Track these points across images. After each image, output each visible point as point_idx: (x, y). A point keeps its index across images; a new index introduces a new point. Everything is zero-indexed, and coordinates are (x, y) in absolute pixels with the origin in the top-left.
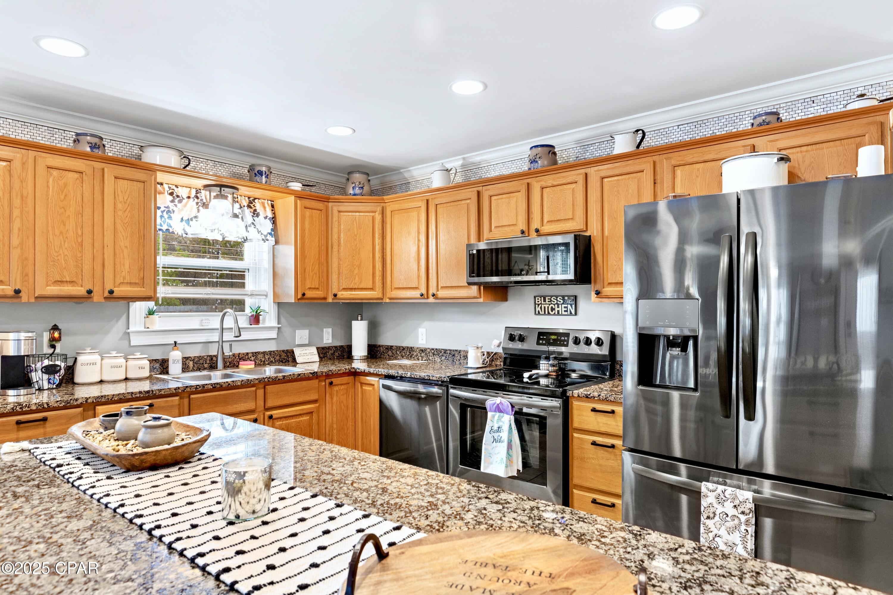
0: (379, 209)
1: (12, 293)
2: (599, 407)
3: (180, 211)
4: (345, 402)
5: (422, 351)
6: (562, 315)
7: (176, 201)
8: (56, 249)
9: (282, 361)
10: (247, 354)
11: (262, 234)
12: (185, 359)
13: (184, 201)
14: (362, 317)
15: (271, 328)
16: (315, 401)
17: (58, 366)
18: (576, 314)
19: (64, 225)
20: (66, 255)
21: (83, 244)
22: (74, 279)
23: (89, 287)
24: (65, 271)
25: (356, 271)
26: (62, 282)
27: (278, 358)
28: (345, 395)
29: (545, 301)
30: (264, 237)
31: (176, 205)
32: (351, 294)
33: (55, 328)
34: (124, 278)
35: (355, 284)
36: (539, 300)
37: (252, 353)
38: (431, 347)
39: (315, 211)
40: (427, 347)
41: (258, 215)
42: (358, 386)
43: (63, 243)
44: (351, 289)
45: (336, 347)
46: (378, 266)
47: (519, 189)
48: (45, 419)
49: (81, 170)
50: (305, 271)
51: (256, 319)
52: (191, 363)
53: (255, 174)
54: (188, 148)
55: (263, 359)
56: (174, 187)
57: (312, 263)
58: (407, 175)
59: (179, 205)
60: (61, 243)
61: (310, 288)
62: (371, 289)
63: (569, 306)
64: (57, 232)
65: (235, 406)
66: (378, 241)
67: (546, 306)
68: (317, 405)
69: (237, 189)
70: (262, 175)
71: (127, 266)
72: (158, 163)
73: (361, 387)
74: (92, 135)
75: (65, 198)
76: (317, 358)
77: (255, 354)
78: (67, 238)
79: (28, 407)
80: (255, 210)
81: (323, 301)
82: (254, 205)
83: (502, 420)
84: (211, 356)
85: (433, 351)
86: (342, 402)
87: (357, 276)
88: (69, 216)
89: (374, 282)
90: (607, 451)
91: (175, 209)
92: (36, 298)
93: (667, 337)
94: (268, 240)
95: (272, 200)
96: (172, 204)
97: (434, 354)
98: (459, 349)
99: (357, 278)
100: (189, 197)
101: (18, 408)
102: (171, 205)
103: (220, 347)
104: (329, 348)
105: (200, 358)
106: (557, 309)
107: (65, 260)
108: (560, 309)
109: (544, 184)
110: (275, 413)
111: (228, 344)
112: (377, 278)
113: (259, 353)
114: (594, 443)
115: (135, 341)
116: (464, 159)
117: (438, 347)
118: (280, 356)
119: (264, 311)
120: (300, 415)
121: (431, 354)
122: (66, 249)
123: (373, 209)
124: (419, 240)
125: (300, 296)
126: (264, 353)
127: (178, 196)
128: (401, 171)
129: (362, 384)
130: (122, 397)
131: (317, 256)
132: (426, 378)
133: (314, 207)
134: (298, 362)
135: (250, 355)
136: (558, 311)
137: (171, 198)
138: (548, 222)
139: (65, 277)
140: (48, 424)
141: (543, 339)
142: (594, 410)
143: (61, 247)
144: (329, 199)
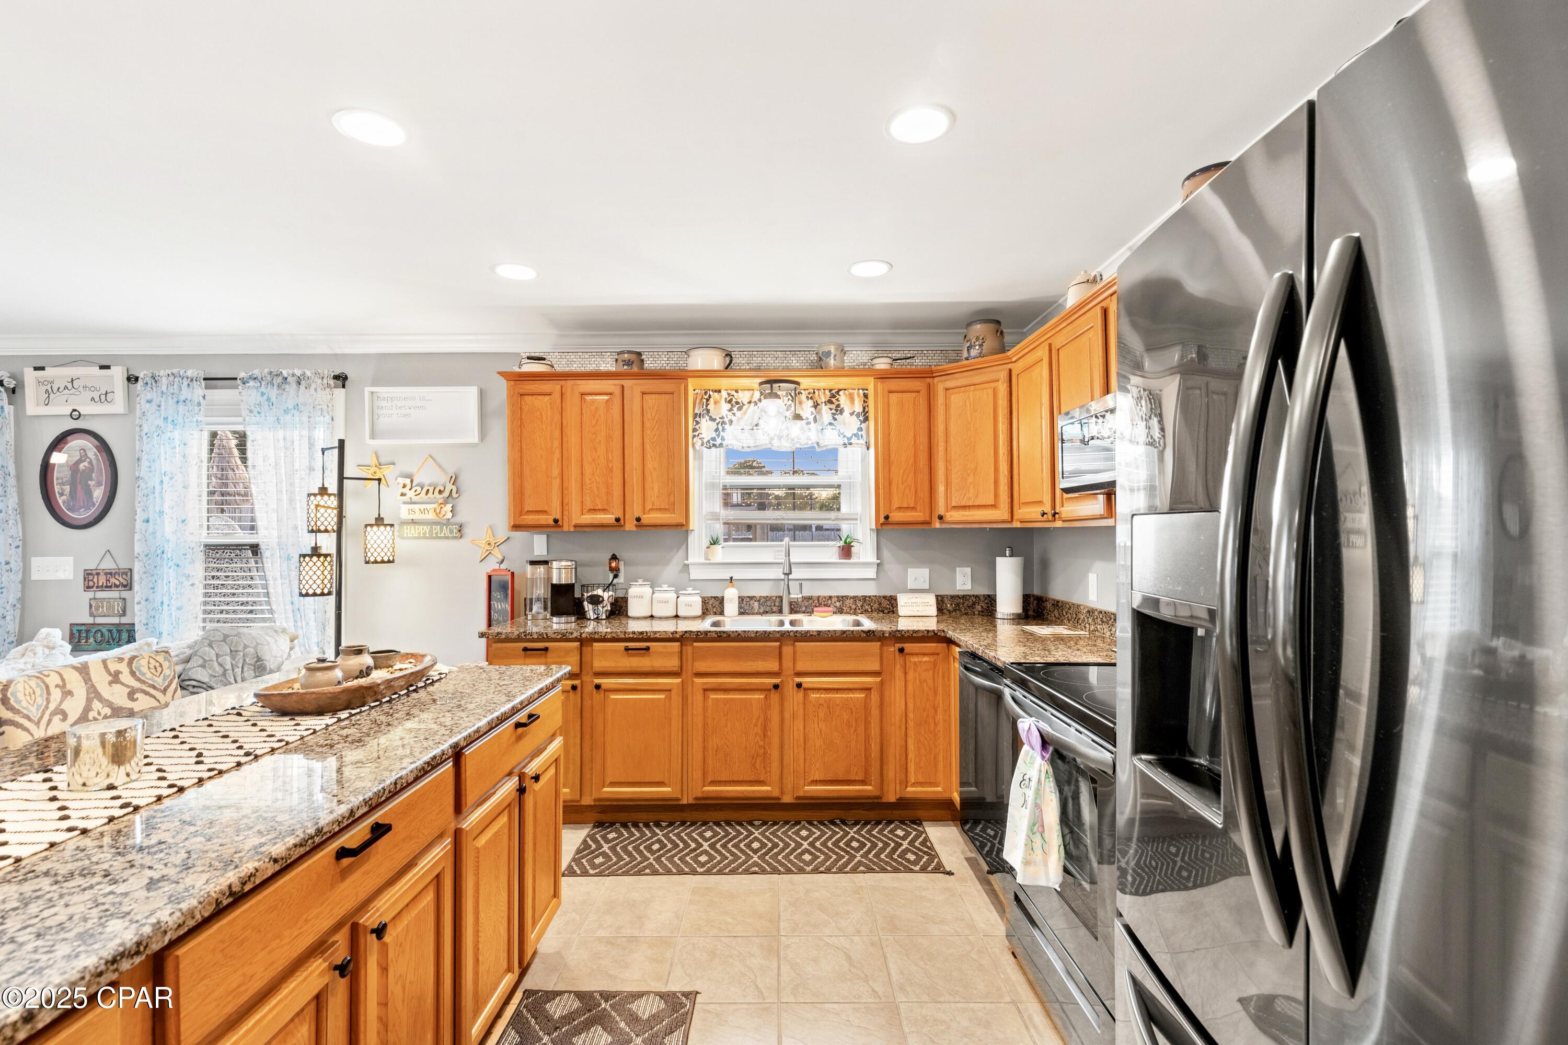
0: (1003, 375)
1: (552, 523)
3: (739, 419)
4: (930, 682)
7: (735, 409)
8: (589, 477)
9: (883, 611)
10: (830, 597)
11: (844, 436)
12: (745, 599)
13: (745, 408)
14: (1012, 550)
15: (867, 565)
16: (875, 674)
17: (600, 596)
22: (606, 507)
23: (619, 514)
24: (597, 498)
25: (970, 479)
26: (595, 510)
27: (876, 606)
28: (931, 672)
30: (846, 441)
31: (734, 414)
33: (614, 557)
34: (653, 504)
35: (970, 499)
37: (838, 597)
39: (909, 394)
41: (842, 412)
43: (595, 470)
44: (964, 507)
45: (976, 596)
46: (1003, 468)
48: (546, 649)
49: (610, 391)
50: (890, 484)
51: (846, 551)
52: (756, 604)
54: (733, 342)
55: (854, 607)
56: (734, 393)
57: (902, 471)
59: (738, 414)
61: (900, 508)
62: (994, 506)
64: (590, 459)
65: (750, 663)
66: (1002, 427)
68: (879, 679)
69: (798, 383)
71: (656, 490)
72: (699, 368)
74: (629, 352)
76: (933, 611)
77: (841, 599)
78: (598, 464)
79: (531, 635)
80: (838, 406)
81: (926, 527)
82: (837, 400)
84: (775, 596)
86: (925, 681)
87: (972, 487)
88: (600, 441)
89: (996, 495)
91: (733, 418)
92: (575, 526)
94: (851, 444)
95: (864, 387)
96: (730, 413)
99: (972, 490)
100: (750, 402)
102: (730, 416)
103: (785, 587)
104: (964, 597)
105: (767, 598)
107: (597, 488)
110: (807, 681)
111: (798, 583)
112: (1002, 488)
113: (847, 597)
115: (695, 574)
118: (880, 604)
119: (857, 541)
120: (850, 690)
122: (598, 476)
123: (996, 376)
125: (882, 520)
126: (855, 598)
127: (737, 403)
130: (614, 635)
131: (911, 461)
133: (905, 389)
134: (901, 614)
135: (834, 599)
137: (729, 406)
139: (598, 505)
140: (549, 654)
143: (593, 474)
144: (932, 372)
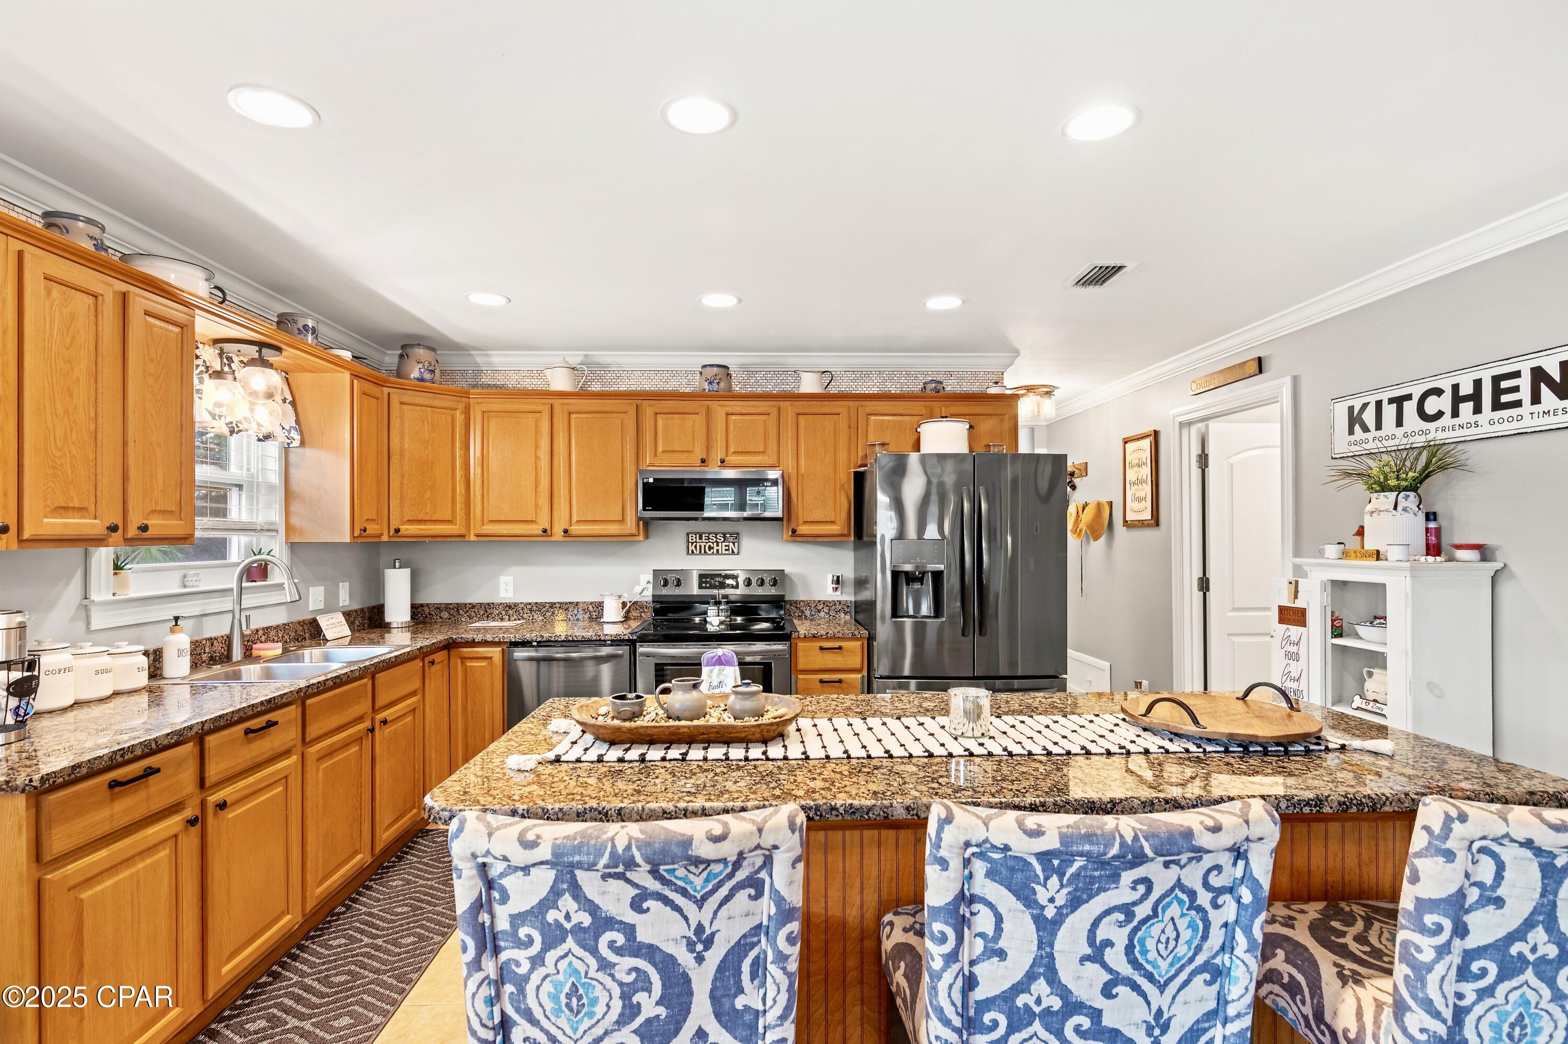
0: (461, 406)
2: (826, 644)
5: (510, 607)
6: (722, 554)
8: (58, 445)
12: (196, 646)
16: (413, 694)
18: (738, 553)
19: (71, 396)
20: (74, 456)
21: (99, 435)
22: (86, 505)
24: (72, 487)
25: (428, 495)
26: (66, 509)
28: (441, 679)
29: (701, 538)
32: (420, 529)
34: (157, 502)
35: (426, 514)
36: (692, 538)
37: (263, 629)
38: (525, 601)
39: (375, 399)
40: (518, 601)
42: (456, 663)
43: (69, 432)
44: (420, 522)
46: (460, 488)
47: (697, 411)
50: (363, 493)
53: (299, 329)
57: (369, 481)
58: (479, 360)
60: (66, 432)
61: (367, 520)
62: (450, 522)
63: (731, 545)
64: (60, 411)
65: (350, 710)
66: (460, 452)
67: (703, 545)
70: (307, 331)
71: (160, 480)
73: (463, 663)
75: (72, 343)
76: (348, 630)
78: (74, 421)
79: (132, 752)
81: (377, 540)
83: (724, 673)
84: (211, 639)
85: (529, 607)
86: (438, 689)
87: (429, 502)
88: (78, 378)
89: (454, 512)
90: (834, 687)
93: (906, 573)
95: (288, 371)
97: (531, 610)
98: (575, 600)
99: (429, 505)
101: (118, 757)
103: (236, 622)
106: (715, 548)
107: (73, 466)
108: (719, 548)
109: (730, 410)
112: (458, 506)
114: (821, 681)
115: (98, 620)
116: (586, 356)
117: (539, 601)
120: (406, 714)
121: (526, 611)
122: (73, 443)
123: (453, 405)
124: (537, 457)
125: (356, 533)
128: (472, 352)
129: (464, 659)
131: (375, 470)
132: (594, 638)
133: (374, 394)
134: (328, 638)
135: (261, 632)
136: (718, 550)
138: (734, 452)
139: (72, 499)
141: (706, 582)
142: (822, 648)
143: (65, 439)
144: (386, 381)
